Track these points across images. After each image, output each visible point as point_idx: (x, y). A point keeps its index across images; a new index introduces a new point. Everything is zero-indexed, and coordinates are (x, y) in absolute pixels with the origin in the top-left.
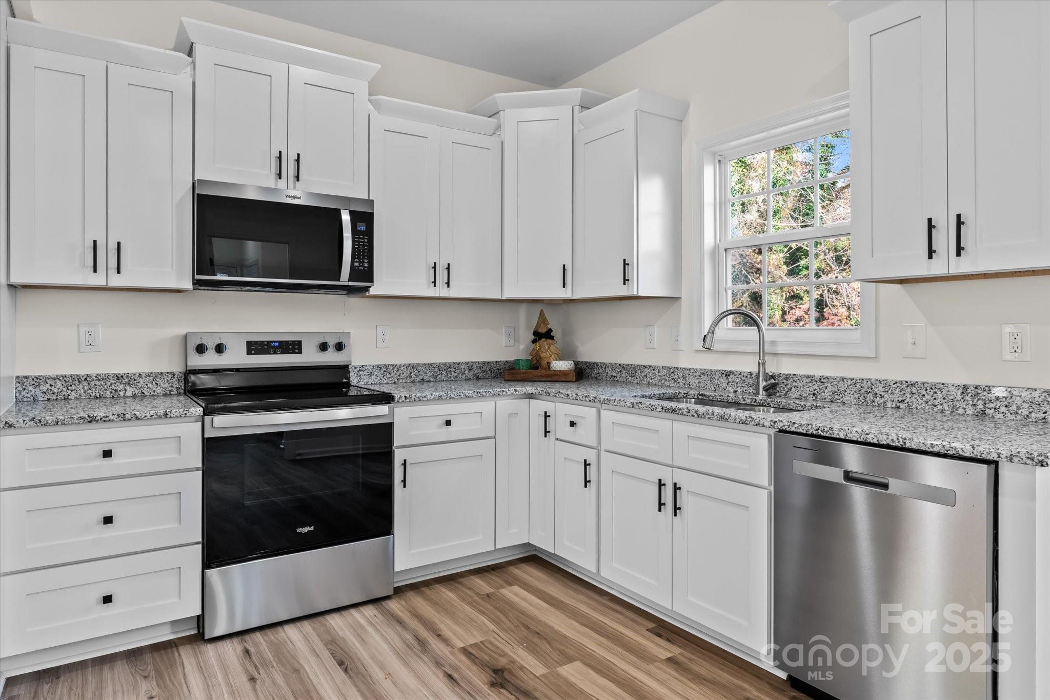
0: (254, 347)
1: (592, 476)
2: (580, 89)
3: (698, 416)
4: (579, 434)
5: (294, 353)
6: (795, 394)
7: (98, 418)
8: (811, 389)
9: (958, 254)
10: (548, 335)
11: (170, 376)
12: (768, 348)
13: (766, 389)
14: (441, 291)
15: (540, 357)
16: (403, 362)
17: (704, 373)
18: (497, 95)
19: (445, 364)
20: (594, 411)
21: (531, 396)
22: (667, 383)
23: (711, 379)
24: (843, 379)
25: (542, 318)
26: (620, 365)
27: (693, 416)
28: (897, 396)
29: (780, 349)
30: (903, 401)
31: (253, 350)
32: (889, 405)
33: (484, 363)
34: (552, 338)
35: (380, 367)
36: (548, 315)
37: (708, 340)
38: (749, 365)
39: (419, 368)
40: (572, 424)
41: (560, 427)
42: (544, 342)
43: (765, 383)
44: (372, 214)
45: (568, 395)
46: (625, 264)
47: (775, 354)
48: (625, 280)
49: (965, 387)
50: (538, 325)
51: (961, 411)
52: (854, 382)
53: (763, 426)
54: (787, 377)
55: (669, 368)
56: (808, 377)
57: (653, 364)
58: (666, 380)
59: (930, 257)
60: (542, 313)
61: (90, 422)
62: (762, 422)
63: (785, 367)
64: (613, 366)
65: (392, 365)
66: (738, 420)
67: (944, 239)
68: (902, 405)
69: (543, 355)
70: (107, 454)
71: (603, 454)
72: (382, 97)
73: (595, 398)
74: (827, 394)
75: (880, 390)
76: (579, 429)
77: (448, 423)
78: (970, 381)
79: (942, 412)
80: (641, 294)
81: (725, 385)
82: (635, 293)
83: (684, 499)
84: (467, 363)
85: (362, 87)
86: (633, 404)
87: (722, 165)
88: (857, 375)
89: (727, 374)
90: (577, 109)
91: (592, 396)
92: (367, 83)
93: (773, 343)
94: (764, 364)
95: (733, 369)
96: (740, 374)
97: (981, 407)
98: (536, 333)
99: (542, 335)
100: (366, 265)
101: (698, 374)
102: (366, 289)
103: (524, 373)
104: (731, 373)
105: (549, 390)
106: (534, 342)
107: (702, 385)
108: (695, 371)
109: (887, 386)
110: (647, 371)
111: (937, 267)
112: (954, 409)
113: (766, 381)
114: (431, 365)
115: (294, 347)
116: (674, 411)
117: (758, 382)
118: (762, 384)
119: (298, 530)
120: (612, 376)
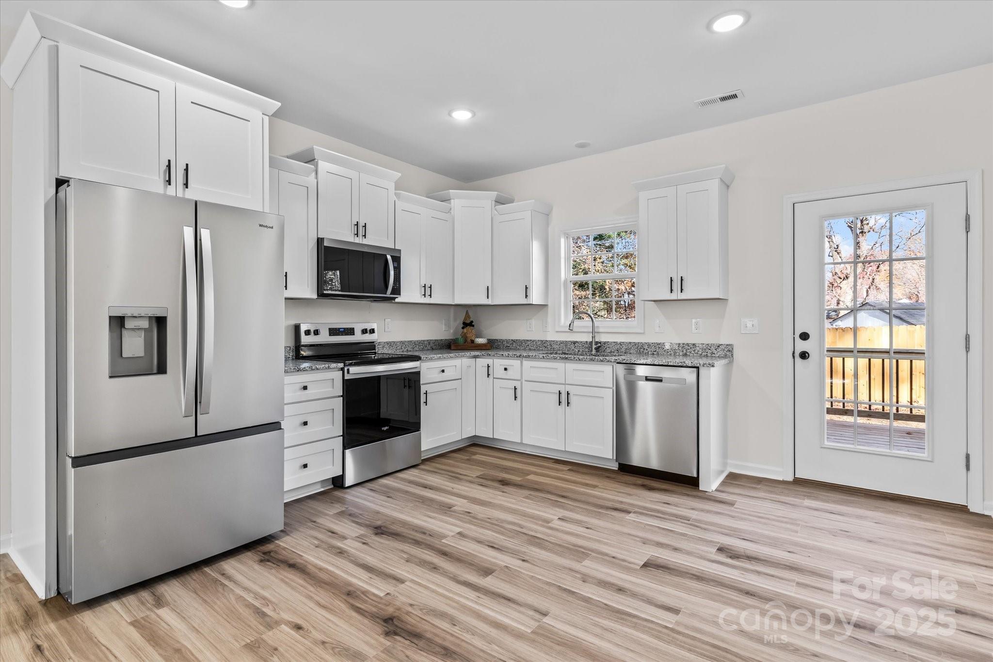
0: (333, 332)
1: (518, 395)
2: (496, 193)
3: (579, 360)
4: (510, 374)
5: (351, 335)
6: (608, 350)
7: (301, 369)
8: (616, 348)
9: (681, 292)
10: (471, 324)
11: (289, 349)
12: (596, 330)
13: (596, 349)
14: (427, 300)
15: (467, 337)
16: (398, 340)
17: (562, 342)
18: (450, 191)
19: (417, 341)
20: (519, 362)
21: (475, 357)
22: (541, 349)
23: (566, 346)
24: (630, 343)
25: (467, 315)
26: (512, 340)
27: (577, 360)
28: (653, 349)
29: (601, 330)
30: (655, 351)
31: (332, 333)
32: (650, 353)
33: (435, 340)
34: (473, 326)
35: (387, 343)
36: (471, 314)
37: (571, 326)
38: (587, 338)
39: (406, 343)
40: (506, 369)
41: (498, 371)
42: (469, 328)
43: (595, 346)
44: (400, 257)
45: (502, 355)
46: (526, 288)
47: (598, 332)
48: (526, 296)
49: (679, 344)
50: (465, 319)
51: (678, 354)
52: (635, 344)
53: (611, 362)
54: (605, 343)
55: (542, 341)
56: (615, 342)
57: (533, 339)
58: (540, 347)
59: (671, 292)
60: (467, 312)
61: (298, 371)
62: (610, 360)
63: (603, 338)
64: (507, 341)
65: (393, 342)
66: (599, 360)
67: (676, 285)
68: (655, 353)
69: (468, 335)
70: (305, 388)
71: (524, 382)
72: (401, 191)
73: (521, 355)
74: (623, 350)
75: (646, 347)
76: (509, 371)
77: (443, 371)
78: (681, 342)
79: (671, 354)
80: (533, 303)
81: (573, 348)
82: (531, 303)
83: (572, 399)
84: (428, 340)
85: (392, 186)
86: (543, 357)
87: (568, 239)
88: (637, 341)
89: (575, 343)
90: (493, 202)
91: (518, 354)
92: (394, 184)
93: (598, 327)
94: (594, 337)
95: (578, 340)
96: (581, 342)
97: (685, 352)
98: (464, 323)
99: (468, 324)
100: (397, 285)
101: (559, 343)
102: (394, 299)
103: (463, 345)
104: (577, 342)
105: (490, 353)
106: (463, 328)
107: (561, 348)
108: (557, 342)
109: (649, 345)
110: (529, 343)
111: (673, 296)
112: (675, 353)
113: (596, 345)
114: (411, 341)
115: (350, 331)
116: (567, 358)
117: (592, 345)
118: (594, 347)
119: (383, 429)
120: (507, 346)
